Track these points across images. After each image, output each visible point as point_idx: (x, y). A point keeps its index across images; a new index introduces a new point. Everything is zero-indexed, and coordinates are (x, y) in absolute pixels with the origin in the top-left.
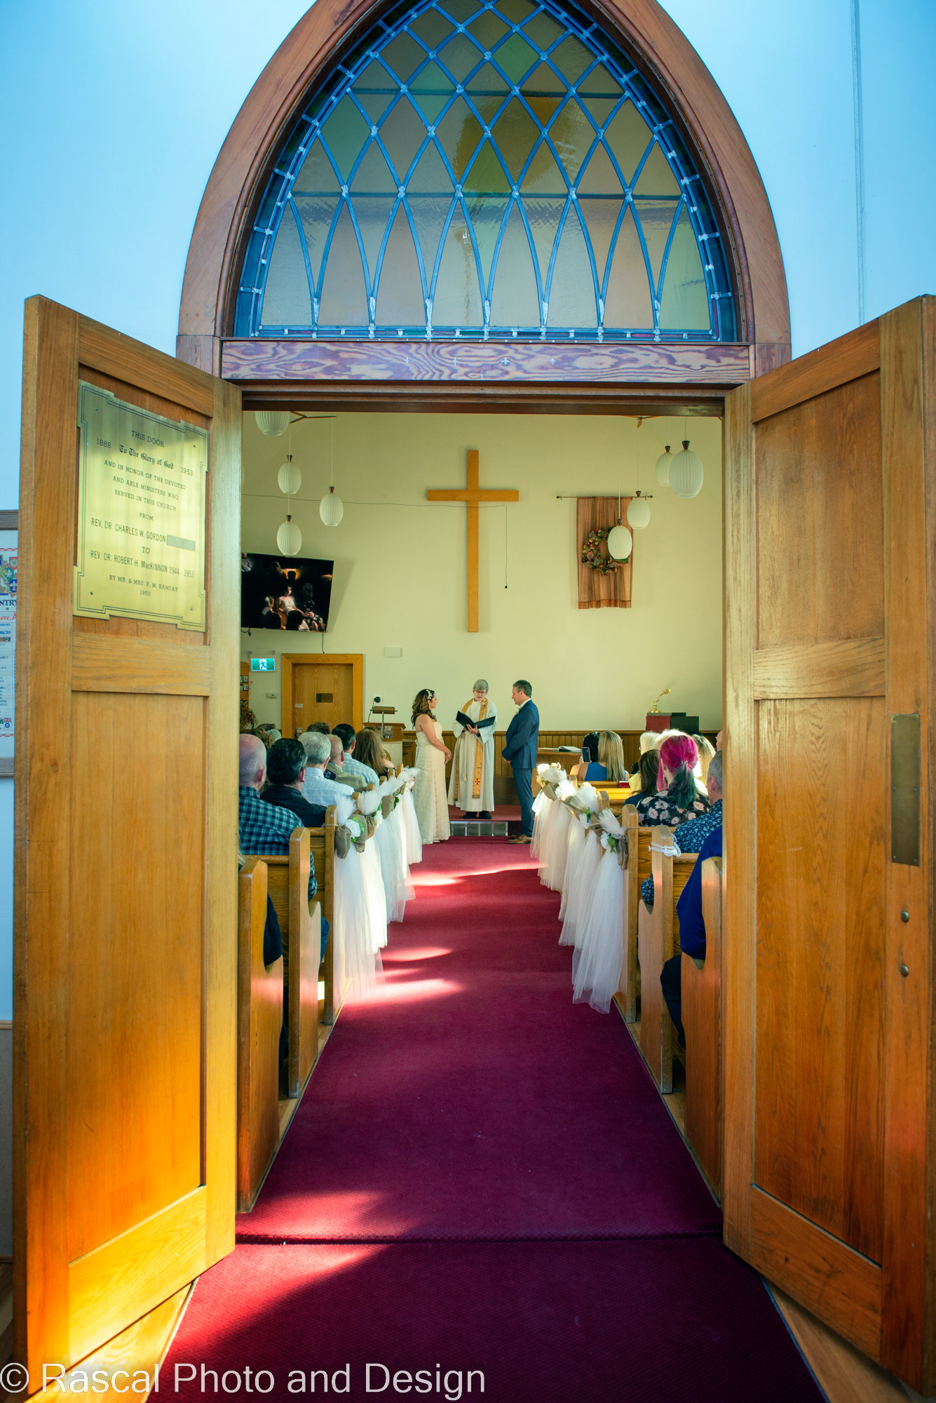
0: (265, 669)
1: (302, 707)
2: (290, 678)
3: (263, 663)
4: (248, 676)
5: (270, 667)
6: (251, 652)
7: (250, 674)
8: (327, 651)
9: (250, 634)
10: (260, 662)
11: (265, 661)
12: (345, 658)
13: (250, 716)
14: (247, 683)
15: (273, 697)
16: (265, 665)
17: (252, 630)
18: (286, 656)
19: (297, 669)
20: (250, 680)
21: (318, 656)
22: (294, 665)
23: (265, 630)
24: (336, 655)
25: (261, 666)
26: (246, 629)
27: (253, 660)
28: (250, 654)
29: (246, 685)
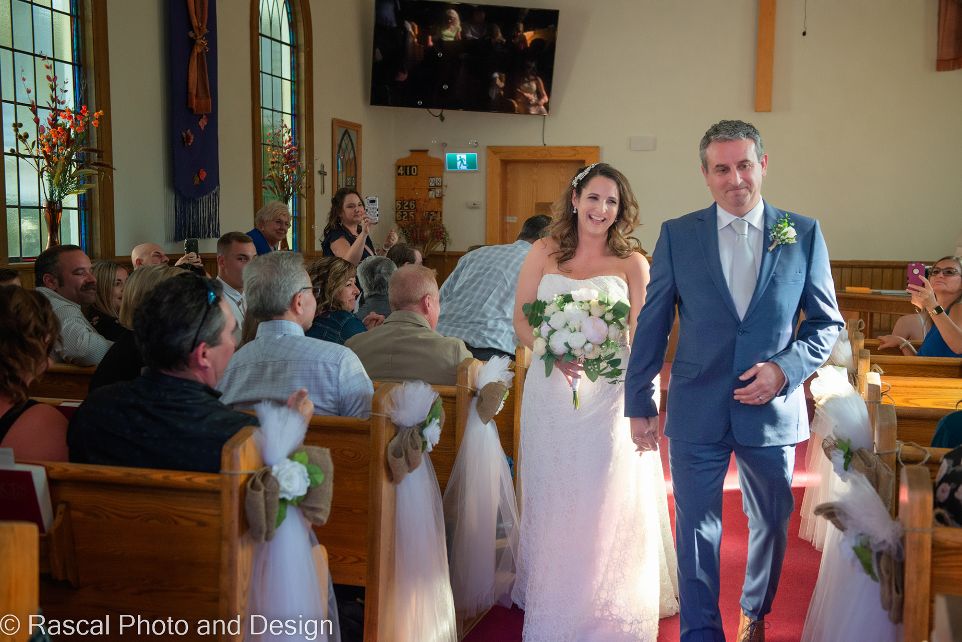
0: (464, 168)
1: (515, 221)
2: (498, 181)
3: (461, 160)
4: (442, 177)
5: (471, 164)
6: (445, 145)
7: (445, 176)
8: (550, 142)
9: (442, 119)
10: (458, 159)
11: (464, 156)
12: (575, 152)
13: (441, 233)
14: (441, 187)
15: (474, 206)
16: (465, 163)
17: (446, 113)
18: (494, 150)
19: (509, 168)
20: (445, 183)
21: (536, 149)
22: (505, 163)
23: (461, 113)
24: (562, 148)
25: (459, 163)
26: (437, 112)
27: (448, 155)
28: (444, 147)
29: (438, 191)
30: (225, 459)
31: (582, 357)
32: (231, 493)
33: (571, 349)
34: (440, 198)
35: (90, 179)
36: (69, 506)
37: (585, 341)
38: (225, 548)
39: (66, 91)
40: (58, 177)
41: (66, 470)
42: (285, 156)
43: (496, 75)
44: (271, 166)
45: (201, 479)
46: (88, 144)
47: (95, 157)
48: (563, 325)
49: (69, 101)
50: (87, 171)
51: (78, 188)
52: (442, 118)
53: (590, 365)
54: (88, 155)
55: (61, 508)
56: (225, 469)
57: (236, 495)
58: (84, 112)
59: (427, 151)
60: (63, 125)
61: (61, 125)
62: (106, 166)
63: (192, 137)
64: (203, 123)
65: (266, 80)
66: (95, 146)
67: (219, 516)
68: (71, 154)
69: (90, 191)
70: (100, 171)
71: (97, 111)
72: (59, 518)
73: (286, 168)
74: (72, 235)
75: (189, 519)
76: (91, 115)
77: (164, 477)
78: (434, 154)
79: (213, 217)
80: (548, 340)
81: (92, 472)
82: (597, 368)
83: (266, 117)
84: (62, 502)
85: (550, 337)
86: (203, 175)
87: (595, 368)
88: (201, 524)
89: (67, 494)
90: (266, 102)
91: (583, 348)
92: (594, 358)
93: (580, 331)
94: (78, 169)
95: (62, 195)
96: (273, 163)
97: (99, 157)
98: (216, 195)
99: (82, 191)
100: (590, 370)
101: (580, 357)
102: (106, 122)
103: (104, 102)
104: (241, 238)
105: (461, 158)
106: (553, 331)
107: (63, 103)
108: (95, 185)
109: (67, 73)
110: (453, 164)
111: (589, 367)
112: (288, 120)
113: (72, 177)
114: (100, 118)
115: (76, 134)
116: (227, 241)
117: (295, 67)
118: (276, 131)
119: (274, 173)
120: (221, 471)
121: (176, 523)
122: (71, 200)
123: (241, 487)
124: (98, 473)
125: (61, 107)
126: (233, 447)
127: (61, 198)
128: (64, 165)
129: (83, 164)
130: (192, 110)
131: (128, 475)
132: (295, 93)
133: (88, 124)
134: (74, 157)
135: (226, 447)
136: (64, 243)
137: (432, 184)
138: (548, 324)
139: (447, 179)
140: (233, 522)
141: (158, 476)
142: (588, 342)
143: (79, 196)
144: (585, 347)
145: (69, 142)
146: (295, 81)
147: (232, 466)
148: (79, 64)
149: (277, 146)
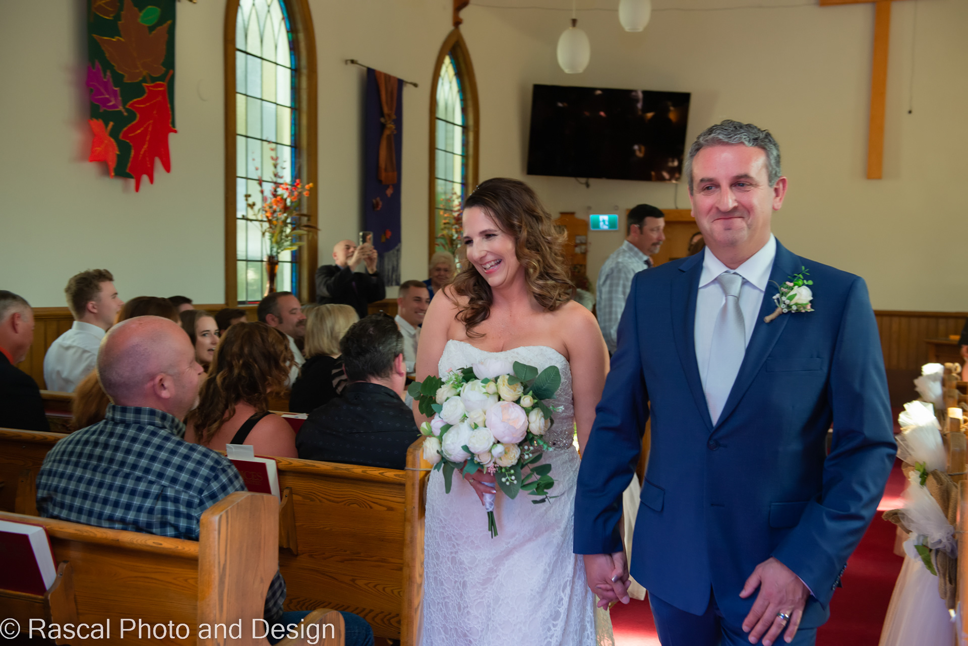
0: (606, 227)
4: (586, 236)
5: (612, 224)
6: (589, 208)
7: (590, 234)
8: (680, 206)
10: (601, 220)
11: (606, 217)
14: (585, 244)
16: (607, 223)
17: (592, 181)
20: (589, 241)
25: (601, 224)
26: (583, 180)
27: (592, 217)
28: (589, 210)
29: (583, 247)
30: (409, 458)
31: (491, 465)
32: (413, 485)
33: (472, 455)
34: (584, 254)
35: (300, 238)
36: (292, 493)
37: (493, 440)
38: (408, 528)
39: (284, 168)
40: (277, 237)
41: (291, 463)
42: (455, 218)
43: (636, 147)
44: (443, 226)
45: (391, 474)
46: (300, 210)
47: (305, 220)
48: (460, 417)
49: (287, 176)
50: (298, 232)
51: (292, 245)
52: (588, 185)
53: (505, 476)
54: (300, 219)
55: (286, 492)
56: (409, 467)
57: (417, 487)
58: (298, 184)
59: (573, 214)
60: (282, 195)
61: (279, 195)
62: (313, 228)
63: (381, 203)
64: (389, 192)
65: (440, 156)
66: (305, 211)
67: (404, 503)
68: (287, 218)
69: (300, 248)
70: (309, 231)
71: (308, 183)
72: (285, 500)
73: (456, 229)
74: (285, 284)
75: (380, 505)
76: (303, 187)
77: (363, 472)
78: (580, 215)
79: (396, 269)
80: (441, 439)
81: (309, 466)
82: (515, 479)
83: (440, 186)
84: (287, 488)
85: (443, 437)
86: (389, 234)
87: (512, 480)
88: (390, 509)
89: (290, 482)
90: (440, 173)
91: (490, 451)
92: (509, 466)
93: (485, 427)
94: (293, 229)
95: (279, 251)
96: (445, 224)
97: (309, 220)
98: (399, 250)
99: (295, 248)
100: (505, 483)
101: (488, 466)
102: (314, 192)
103: (313, 177)
104: (417, 284)
105: (604, 220)
106: (447, 427)
107: (281, 177)
108: (304, 243)
109: (286, 154)
110: (597, 225)
111: (504, 480)
112: (458, 189)
113: (287, 236)
114: (311, 190)
115: (292, 202)
116: (406, 286)
117: (465, 144)
118: (448, 197)
119: (445, 232)
120: (406, 468)
121: (371, 507)
122: (285, 256)
123: (420, 480)
124: (314, 466)
125: (280, 181)
126: (415, 450)
127: (278, 253)
128: (282, 227)
129: (296, 226)
130: (380, 181)
131: (336, 468)
132: (465, 166)
133: (300, 193)
134: (289, 221)
135: (410, 449)
136: (279, 290)
137: (578, 241)
138: (440, 417)
139: (591, 238)
140: (414, 508)
141: (358, 470)
142: (498, 442)
143: (292, 252)
144: (493, 451)
145: (286, 209)
146: (465, 156)
147: (414, 465)
148: (295, 146)
149: (448, 210)
